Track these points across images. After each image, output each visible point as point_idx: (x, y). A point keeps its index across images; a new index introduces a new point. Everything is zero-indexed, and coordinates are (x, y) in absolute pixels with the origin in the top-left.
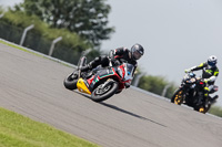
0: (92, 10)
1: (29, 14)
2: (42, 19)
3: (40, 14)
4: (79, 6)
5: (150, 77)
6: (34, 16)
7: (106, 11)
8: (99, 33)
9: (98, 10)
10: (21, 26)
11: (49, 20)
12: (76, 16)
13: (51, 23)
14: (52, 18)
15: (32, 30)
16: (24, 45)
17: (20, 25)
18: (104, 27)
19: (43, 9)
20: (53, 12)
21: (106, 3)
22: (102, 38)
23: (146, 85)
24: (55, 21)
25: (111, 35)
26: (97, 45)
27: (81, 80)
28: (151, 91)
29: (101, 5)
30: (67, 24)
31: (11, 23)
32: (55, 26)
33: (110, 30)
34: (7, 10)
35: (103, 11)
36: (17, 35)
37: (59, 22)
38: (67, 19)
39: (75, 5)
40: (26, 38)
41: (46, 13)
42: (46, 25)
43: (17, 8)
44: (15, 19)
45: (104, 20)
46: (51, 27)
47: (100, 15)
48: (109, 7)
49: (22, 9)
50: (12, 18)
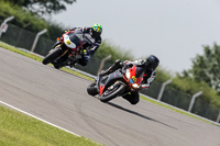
1: (198, 80)
2: (211, 86)
3: (208, 81)
6: (203, 82)
10: (190, 92)
11: (217, 87)
15: (201, 97)
16: (192, 112)
17: (188, 92)
19: (211, 76)
31: (179, 89)
34: (175, 76)
36: (186, 101)
40: (195, 104)
41: (215, 79)
42: (215, 92)
44: (183, 85)
49: (191, 75)
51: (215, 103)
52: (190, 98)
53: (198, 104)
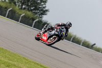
0: (39, 1)
1: (10, 3)
2: (16, 5)
3: (15, 3)
9: (42, 1)
12: (31, 4)
13: (20, 7)
15: (11, 10)
16: (7, 17)
17: (6, 8)
18: (44, 9)
19: (16, 1)
20: (21, 2)
22: (43, 14)
24: (22, 6)
31: (1, 7)
33: (47, 11)
35: (44, 2)
38: (28, 5)
41: (18, 2)
42: (18, 8)
44: (4, 5)
45: (44, 6)
46: (20, 9)
51: (18, 13)
52: (6, 11)
53: (10, 14)
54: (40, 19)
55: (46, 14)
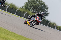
0: (43, 8)
1: (26, 9)
2: (30, 10)
3: (29, 9)
4: (40, 7)
5: (59, 26)
6: (27, 9)
7: (47, 8)
8: (45, 14)
9: (45, 8)
10: (24, 12)
11: (31, 11)
12: (39, 10)
13: (32, 12)
14: (32, 10)
17: (23, 12)
18: (47, 13)
19: (30, 8)
20: (33, 9)
21: (47, 6)
22: (46, 16)
23: (58, 28)
24: (33, 11)
25: (49, 15)
26: (45, 17)
27: (28, 21)
28: (59, 30)
29: (46, 7)
30: (37, 12)
31: (21, 11)
32: (33, 12)
33: (48, 13)
34: (19, 8)
35: (46, 8)
36: (23, 15)
37: (34, 11)
38: (37, 10)
39: (39, 7)
40: (25, 16)
41: (31, 9)
42: (31, 12)
43: (23, 7)
44: (22, 10)
45: (46, 11)
46: (32, 13)
47: (46, 9)
48: (48, 7)
49: (24, 8)
50: (21, 10)
51: (31, 15)
54: (44, 18)
55: (48, 16)
